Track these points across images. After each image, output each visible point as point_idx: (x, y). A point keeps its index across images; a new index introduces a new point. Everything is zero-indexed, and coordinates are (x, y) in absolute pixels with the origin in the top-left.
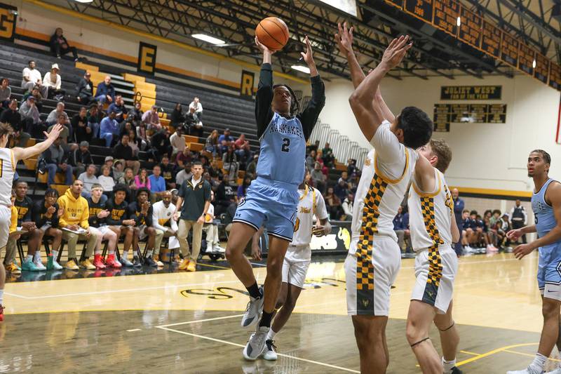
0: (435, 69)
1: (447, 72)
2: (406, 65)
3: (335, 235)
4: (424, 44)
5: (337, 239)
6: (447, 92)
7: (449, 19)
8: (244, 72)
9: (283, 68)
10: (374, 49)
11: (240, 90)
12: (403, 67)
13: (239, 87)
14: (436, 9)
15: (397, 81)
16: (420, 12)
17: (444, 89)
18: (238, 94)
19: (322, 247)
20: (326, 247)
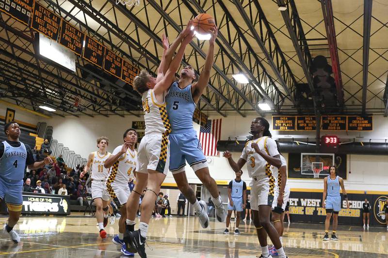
0: (128, 110)
1: (135, 112)
2: (111, 108)
3: (57, 203)
4: (120, 93)
5: (59, 205)
6: (135, 125)
7: (131, 77)
8: (8, 109)
9: (34, 107)
10: (91, 97)
11: (5, 121)
12: (109, 109)
13: (4, 119)
14: (124, 70)
15: (106, 118)
16: (114, 71)
17: (134, 123)
18: (4, 123)
19: (49, 210)
20: (51, 210)
